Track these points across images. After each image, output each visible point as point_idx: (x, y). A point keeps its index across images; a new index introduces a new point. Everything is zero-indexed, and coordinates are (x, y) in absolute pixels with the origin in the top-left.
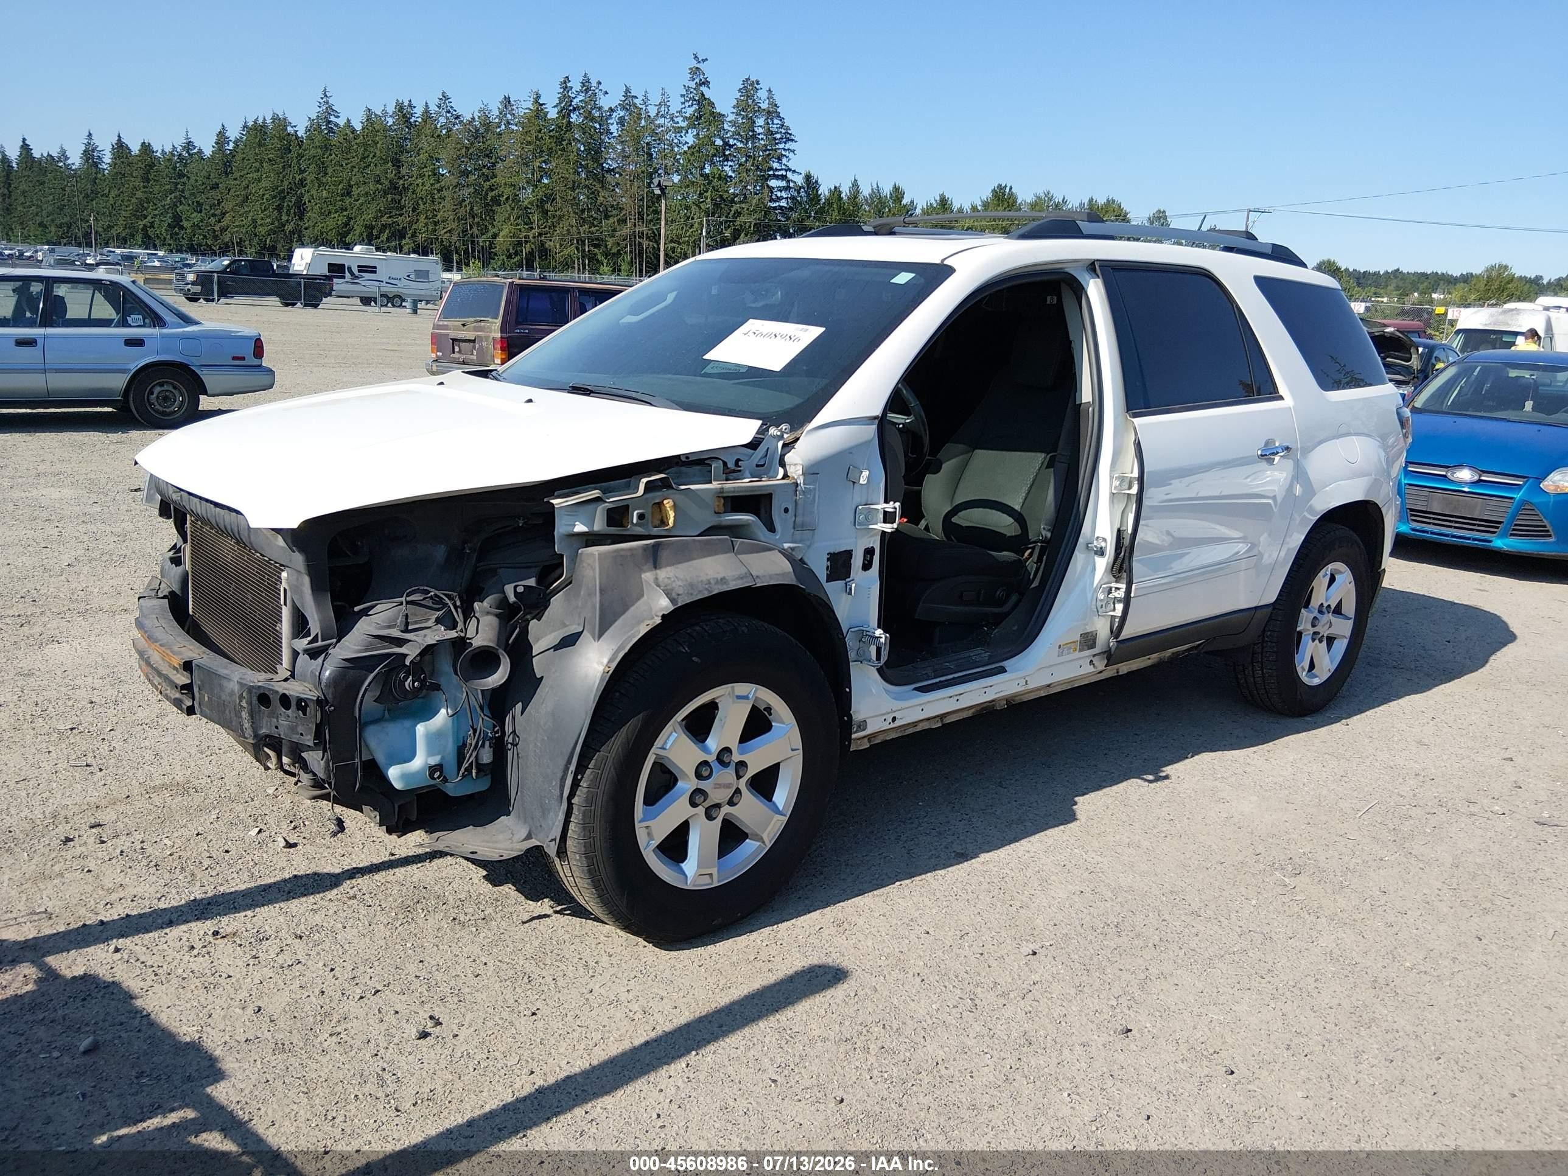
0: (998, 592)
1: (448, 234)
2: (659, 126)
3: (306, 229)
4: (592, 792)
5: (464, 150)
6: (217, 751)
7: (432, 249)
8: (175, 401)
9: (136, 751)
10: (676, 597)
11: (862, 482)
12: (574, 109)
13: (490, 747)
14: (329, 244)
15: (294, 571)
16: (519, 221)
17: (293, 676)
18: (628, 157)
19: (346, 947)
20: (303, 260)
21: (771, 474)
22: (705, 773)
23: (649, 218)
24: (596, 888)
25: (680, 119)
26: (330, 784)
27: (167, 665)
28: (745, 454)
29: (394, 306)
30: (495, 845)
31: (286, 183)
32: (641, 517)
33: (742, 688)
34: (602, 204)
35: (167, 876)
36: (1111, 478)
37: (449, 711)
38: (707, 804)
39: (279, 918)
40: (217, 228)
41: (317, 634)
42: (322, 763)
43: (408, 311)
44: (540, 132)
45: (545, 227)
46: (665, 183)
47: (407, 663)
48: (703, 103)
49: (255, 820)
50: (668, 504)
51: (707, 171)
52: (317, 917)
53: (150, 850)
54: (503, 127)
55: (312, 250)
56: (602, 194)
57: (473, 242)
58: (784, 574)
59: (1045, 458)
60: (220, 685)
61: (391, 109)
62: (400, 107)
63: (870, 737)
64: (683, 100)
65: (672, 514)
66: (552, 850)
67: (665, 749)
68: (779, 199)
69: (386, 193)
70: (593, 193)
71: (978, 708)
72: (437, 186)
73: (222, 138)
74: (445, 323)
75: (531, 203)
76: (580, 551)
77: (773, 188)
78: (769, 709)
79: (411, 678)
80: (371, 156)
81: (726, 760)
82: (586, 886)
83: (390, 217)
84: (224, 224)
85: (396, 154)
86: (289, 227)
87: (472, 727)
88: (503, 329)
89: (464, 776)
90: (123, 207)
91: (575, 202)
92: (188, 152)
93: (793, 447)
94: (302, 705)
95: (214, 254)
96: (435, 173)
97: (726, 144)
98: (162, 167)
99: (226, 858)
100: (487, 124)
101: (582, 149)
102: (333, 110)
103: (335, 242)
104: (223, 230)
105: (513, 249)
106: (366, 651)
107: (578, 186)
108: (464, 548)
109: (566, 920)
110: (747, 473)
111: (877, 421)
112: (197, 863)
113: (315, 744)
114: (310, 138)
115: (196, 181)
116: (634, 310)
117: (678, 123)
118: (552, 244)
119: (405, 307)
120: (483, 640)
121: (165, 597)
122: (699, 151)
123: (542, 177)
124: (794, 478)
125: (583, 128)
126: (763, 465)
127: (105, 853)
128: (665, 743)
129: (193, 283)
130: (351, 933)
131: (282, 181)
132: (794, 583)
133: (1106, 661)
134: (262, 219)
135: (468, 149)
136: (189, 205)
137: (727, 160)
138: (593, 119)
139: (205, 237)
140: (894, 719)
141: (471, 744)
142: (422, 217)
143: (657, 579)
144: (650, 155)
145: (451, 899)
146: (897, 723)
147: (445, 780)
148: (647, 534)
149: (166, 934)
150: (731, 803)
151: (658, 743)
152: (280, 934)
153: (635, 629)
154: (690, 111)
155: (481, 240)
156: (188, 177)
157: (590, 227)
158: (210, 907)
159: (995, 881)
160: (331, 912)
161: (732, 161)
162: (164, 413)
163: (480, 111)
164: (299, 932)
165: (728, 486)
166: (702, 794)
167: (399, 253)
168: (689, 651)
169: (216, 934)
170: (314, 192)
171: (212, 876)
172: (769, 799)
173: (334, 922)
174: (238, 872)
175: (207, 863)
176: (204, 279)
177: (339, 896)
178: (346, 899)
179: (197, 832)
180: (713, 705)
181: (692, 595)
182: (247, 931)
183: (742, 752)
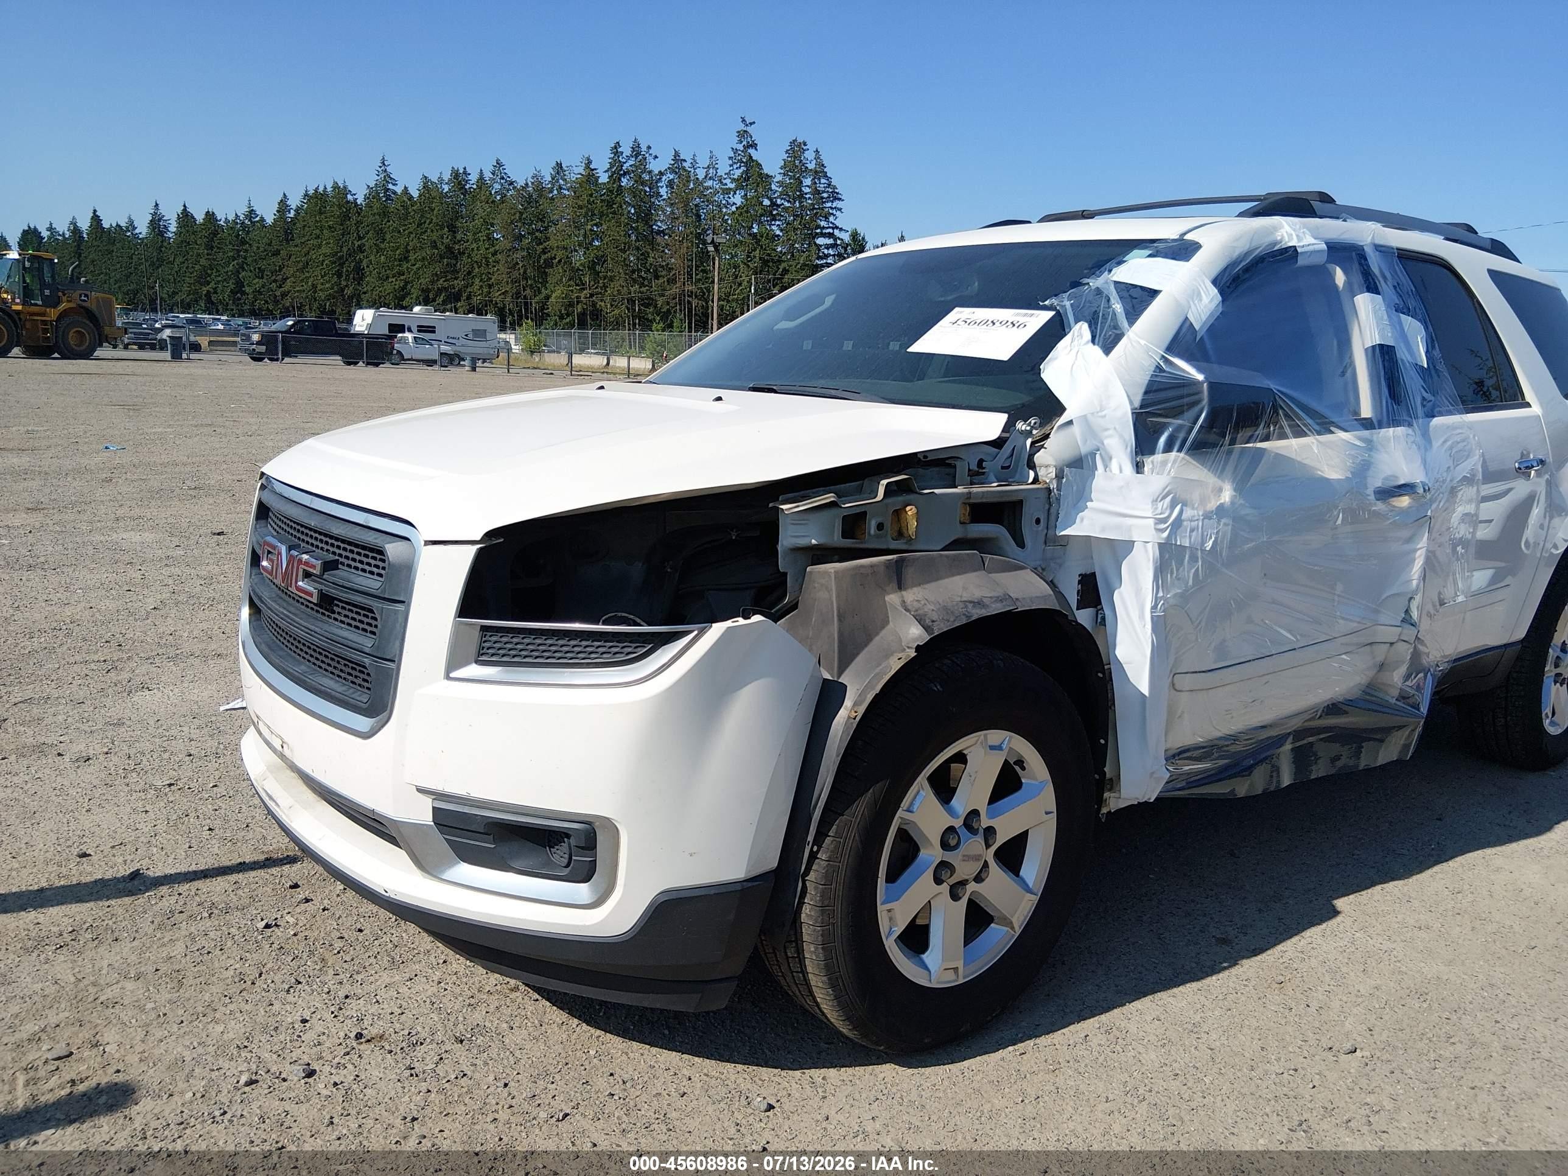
1: (503, 296)
2: (707, 188)
3: (365, 293)
4: (832, 866)
5: (518, 215)
7: (486, 311)
10: (930, 624)
12: (625, 174)
14: (387, 306)
16: (571, 283)
18: (677, 218)
19: (518, 1053)
20: (363, 320)
21: (1020, 477)
22: (953, 842)
23: (699, 277)
24: (832, 986)
25: (728, 181)
28: (989, 454)
29: (451, 365)
31: (345, 249)
32: (880, 527)
33: (996, 736)
34: (652, 264)
38: (953, 881)
39: (432, 1015)
40: (278, 293)
43: (467, 368)
44: (591, 195)
45: (597, 288)
46: (719, 240)
48: (751, 164)
50: (911, 510)
51: (755, 231)
52: (476, 1015)
54: (555, 192)
55: (374, 311)
56: (652, 255)
57: (526, 304)
58: (1045, 598)
61: (447, 177)
62: (456, 174)
64: (731, 162)
65: (913, 524)
67: (911, 812)
68: (826, 256)
69: (442, 257)
70: (643, 254)
72: (491, 250)
73: (283, 206)
75: (583, 265)
76: (808, 569)
77: (821, 246)
78: (1020, 763)
80: (428, 222)
81: (975, 825)
82: (820, 985)
83: (446, 281)
84: (286, 288)
85: (451, 219)
86: (348, 292)
90: (187, 274)
91: (625, 263)
92: (250, 220)
93: (1044, 446)
95: (274, 317)
96: (489, 238)
97: (774, 204)
98: (225, 235)
99: (360, 939)
100: (539, 188)
101: (633, 211)
102: (391, 179)
103: (392, 304)
104: (284, 295)
105: (565, 309)
107: (629, 247)
108: (665, 567)
110: (992, 477)
112: (327, 945)
114: (369, 206)
115: (258, 248)
117: (726, 184)
118: (603, 304)
119: (464, 366)
122: (747, 212)
123: (593, 240)
124: (1046, 483)
125: (633, 192)
126: (1008, 467)
128: (912, 804)
129: (258, 343)
130: (519, 1036)
131: (341, 247)
132: (1058, 609)
134: (322, 284)
135: (521, 214)
136: (251, 271)
137: (775, 220)
138: (643, 183)
139: (266, 302)
142: (477, 281)
143: (904, 601)
144: (698, 216)
148: (885, 547)
150: (978, 879)
151: (905, 803)
152: (436, 1037)
153: (885, 665)
154: (737, 173)
155: (534, 302)
156: (250, 245)
157: (640, 287)
158: (347, 1001)
160: (492, 1008)
161: (779, 220)
163: (533, 177)
164: (458, 1035)
165: (975, 490)
166: (947, 867)
167: (456, 313)
168: (941, 689)
169: (359, 1036)
170: (372, 257)
171: (346, 961)
172: (1017, 873)
173: (497, 1022)
174: (376, 957)
175: (338, 945)
176: (268, 339)
177: (498, 987)
178: (508, 991)
179: (322, 907)
180: (961, 758)
181: (948, 621)
182: (396, 1032)
183: (992, 815)
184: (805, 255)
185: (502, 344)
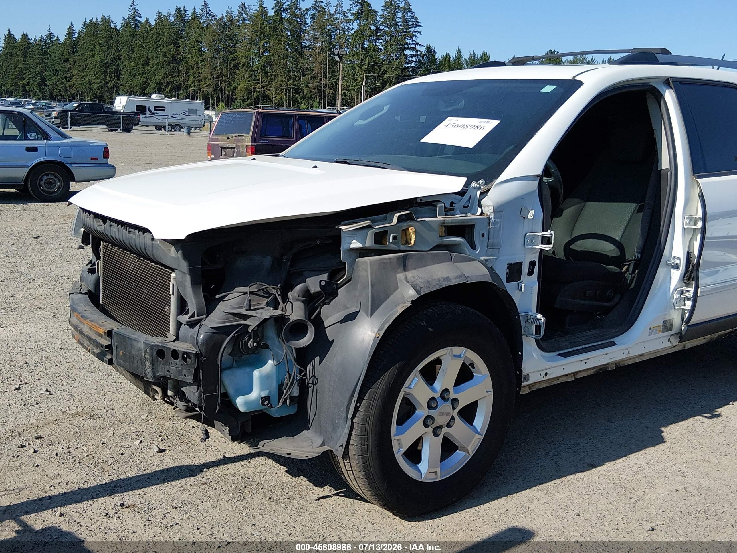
0: (608, 293)
1: (207, 87)
2: (336, 19)
3: (121, 85)
4: (366, 415)
5: (217, 36)
6: (108, 393)
7: (197, 97)
8: (55, 185)
9: (57, 392)
10: (420, 289)
11: (529, 217)
12: (284, 10)
13: (298, 385)
14: (135, 94)
15: (180, 273)
16: (250, 78)
17: (177, 339)
18: (317, 38)
19: (205, 514)
20: (121, 103)
21: (473, 211)
22: (434, 405)
23: (330, 75)
24: (367, 477)
25: (349, 15)
26: (201, 408)
27: (94, 333)
28: (456, 199)
29: (175, 131)
30: (302, 449)
31: (109, 58)
32: (395, 238)
33: (457, 350)
34: (301, 67)
35: (87, 469)
36: (684, 218)
37: (275, 362)
38: (434, 426)
39: (160, 496)
40: (67, 85)
41: (194, 312)
42: (197, 394)
43: (185, 133)
44: (263, 24)
45: (266, 82)
46: (342, 53)
47: (250, 330)
48: (364, 4)
49: (137, 435)
50: (411, 230)
51: (366, 46)
52: (184, 495)
53: (74, 453)
54: (241, 22)
55: (127, 97)
56: (301, 61)
57: (222, 92)
58: (484, 276)
59: (636, 206)
60: (132, 346)
61: (173, 12)
62: (179, 11)
63: (530, 386)
65: (413, 237)
66: (339, 453)
67: (410, 388)
68: (411, 62)
69: (169, 63)
70: (295, 61)
71: (597, 369)
72: (201, 58)
73: (71, 31)
74: (217, 137)
75: (258, 68)
76: (357, 260)
77: (407, 56)
78: (472, 365)
79: (252, 340)
80: (161, 41)
81: (446, 397)
82: (361, 477)
83: (172, 77)
84: (72, 82)
85: (176, 39)
86: (111, 85)
87: (288, 372)
88: (252, 141)
89: (283, 404)
90: (11, 73)
91: (284, 67)
92: (50, 39)
93: (487, 195)
94: (186, 356)
95: (65, 100)
96: (199, 50)
97: (378, 29)
98: (34, 48)
99: (122, 458)
100: (231, 20)
101: (289, 34)
102: (138, 13)
103: (138, 93)
104: (71, 86)
105: (247, 96)
106: (225, 322)
107: (287, 57)
108: (282, 259)
109: (341, 499)
110: (458, 211)
111: (539, 178)
112: (105, 461)
113: (193, 381)
114: (124, 30)
115: (55, 57)
116: (363, 117)
117: (348, 17)
118: (270, 92)
119: (183, 131)
120: (298, 316)
121: (85, 293)
122: (361, 34)
123: (264, 51)
124: (487, 214)
125: (289, 21)
126: (467, 206)
127: (46, 455)
128: (410, 384)
129: (56, 118)
130: (206, 506)
131: (107, 56)
132: (491, 281)
133: (679, 340)
134: (95, 79)
135: (219, 35)
136: (51, 71)
137: (379, 39)
138: (296, 16)
139: (60, 90)
140: (546, 374)
141: (287, 384)
142: (192, 77)
143: (406, 278)
144: (331, 37)
145: (266, 485)
146: (548, 377)
147: (271, 407)
148: (398, 249)
149: (91, 505)
150: (449, 425)
151: (406, 384)
152: (162, 506)
153: (394, 310)
154: (355, 10)
155: (226, 90)
156: (50, 55)
157: (293, 82)
158: (116, 488)
159: (617, 482)
160: (192, 493)
161: (381, 39)
162: (48, 193)
163: (227, 13)
164: (174, 505)
165: (447, 219)
166: (431, 419)
167: (178, 99)
168: (426, 325)
169: (122, 505)
170: (126, 63)
171: (115, 469)
172: (471, 424)
173: (195, 499)
174: (130, 467)
175: (110, 461)
176: (62, 115)
177: (196, 483)
178: (201, 485)
179: (102, 442)
180: (438, 361)
181: (429, 288)
182: (141, 503)
183: (456, 392)
184: (397, 61)
185: (207, 118)
